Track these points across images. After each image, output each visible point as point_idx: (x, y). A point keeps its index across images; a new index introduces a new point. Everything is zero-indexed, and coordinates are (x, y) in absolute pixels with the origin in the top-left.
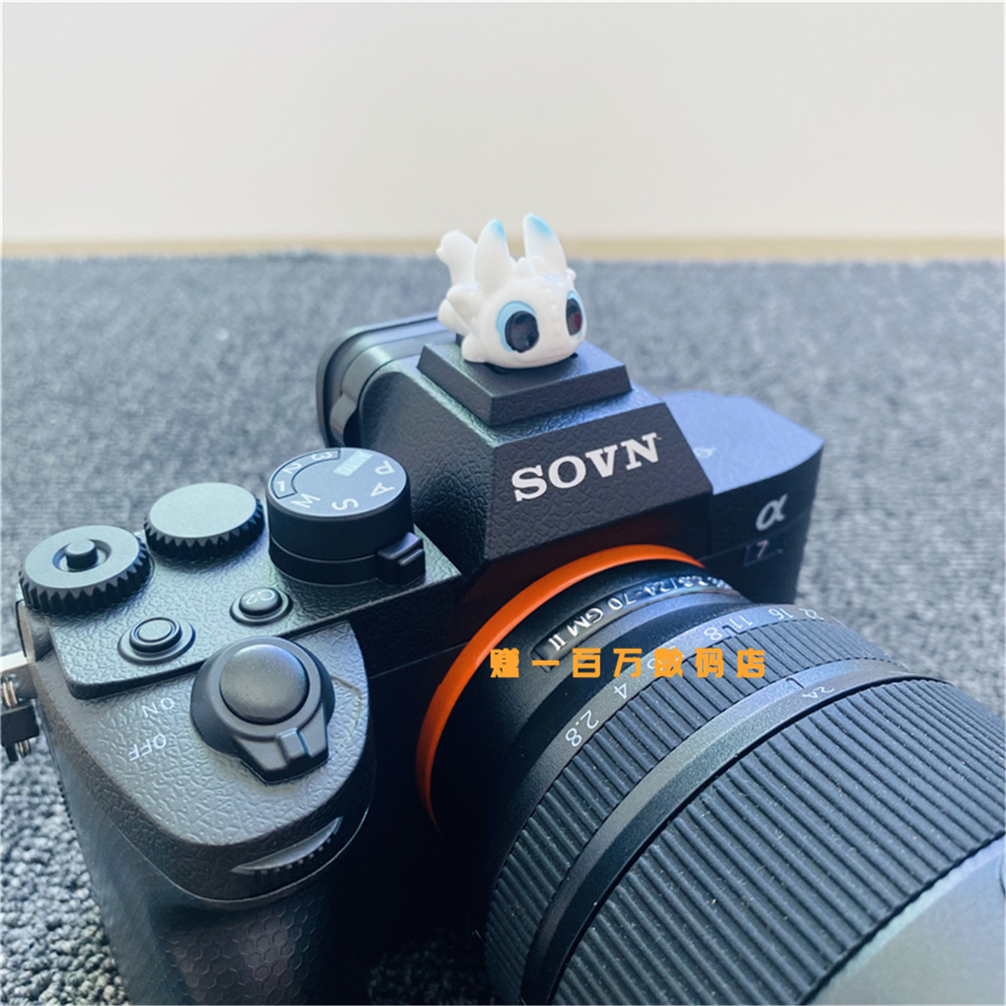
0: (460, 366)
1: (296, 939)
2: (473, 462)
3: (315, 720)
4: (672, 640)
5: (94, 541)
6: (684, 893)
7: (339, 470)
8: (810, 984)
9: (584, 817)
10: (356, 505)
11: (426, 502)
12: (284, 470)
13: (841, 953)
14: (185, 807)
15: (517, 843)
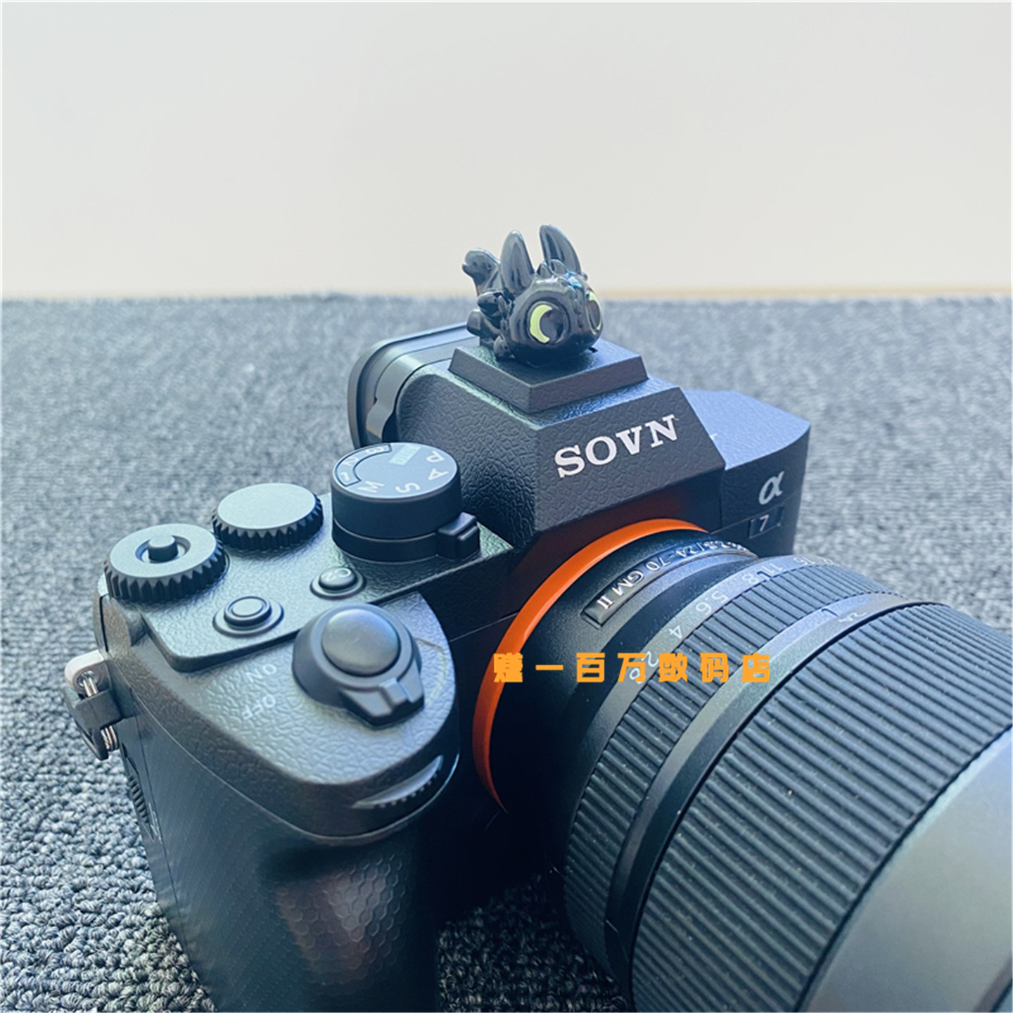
0: (494, 364)
1: (394, 885)
2: (517, 445)
3: (410, 671)
4: (715, 587)
5: (175, 537)
6: (761, 790)
7: (393, 461)
8: (887, 846)
9: (657, 742)
10: (418, 488)
11: (470, 488)
12: (343, 463)
13: (909, 817)
14: (304, 753)
15: (594, 776)
